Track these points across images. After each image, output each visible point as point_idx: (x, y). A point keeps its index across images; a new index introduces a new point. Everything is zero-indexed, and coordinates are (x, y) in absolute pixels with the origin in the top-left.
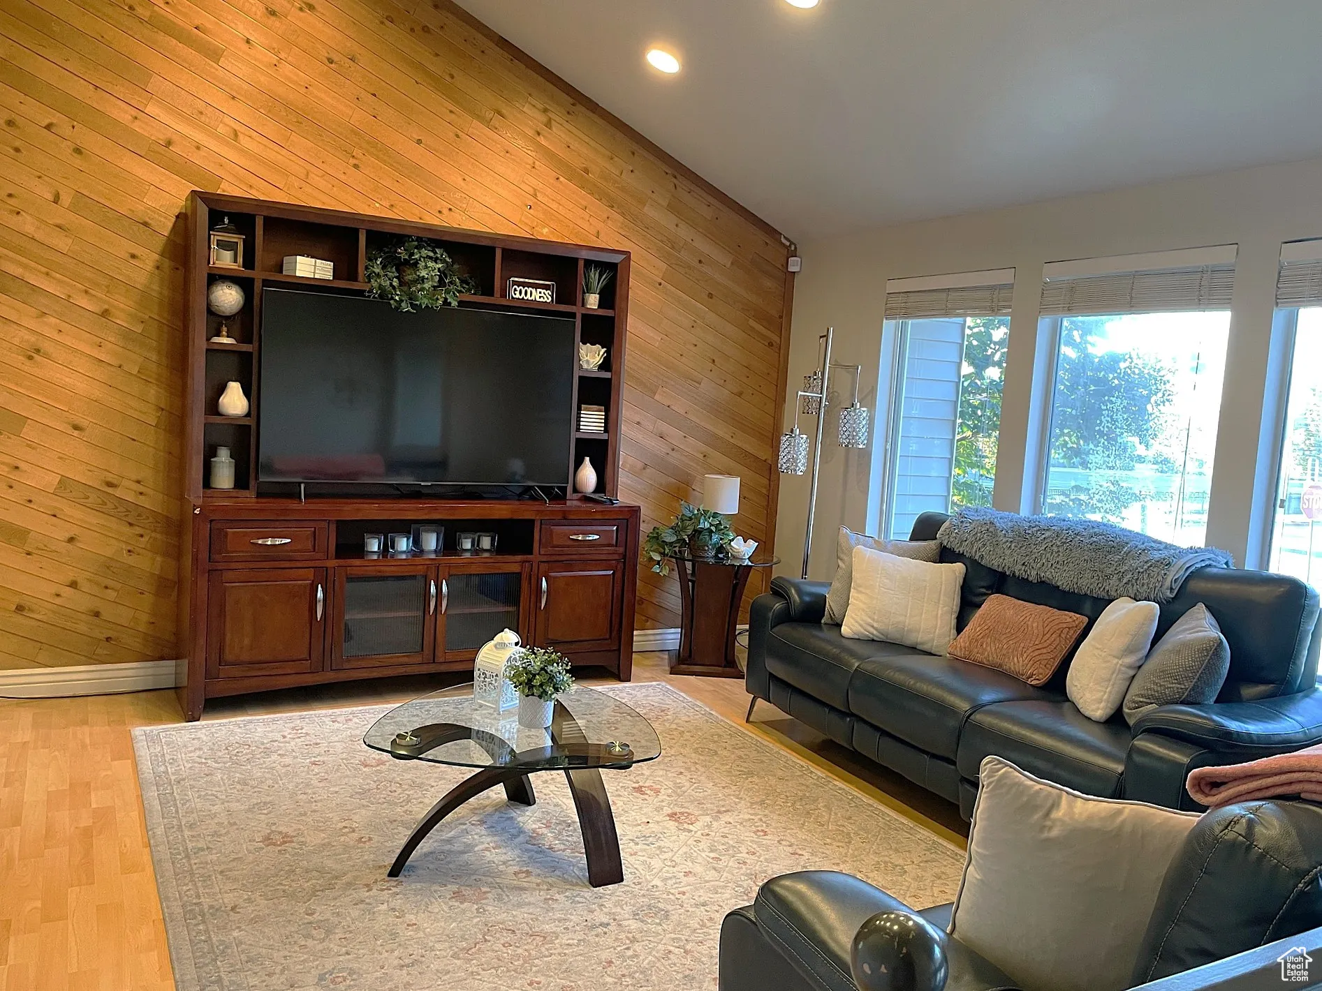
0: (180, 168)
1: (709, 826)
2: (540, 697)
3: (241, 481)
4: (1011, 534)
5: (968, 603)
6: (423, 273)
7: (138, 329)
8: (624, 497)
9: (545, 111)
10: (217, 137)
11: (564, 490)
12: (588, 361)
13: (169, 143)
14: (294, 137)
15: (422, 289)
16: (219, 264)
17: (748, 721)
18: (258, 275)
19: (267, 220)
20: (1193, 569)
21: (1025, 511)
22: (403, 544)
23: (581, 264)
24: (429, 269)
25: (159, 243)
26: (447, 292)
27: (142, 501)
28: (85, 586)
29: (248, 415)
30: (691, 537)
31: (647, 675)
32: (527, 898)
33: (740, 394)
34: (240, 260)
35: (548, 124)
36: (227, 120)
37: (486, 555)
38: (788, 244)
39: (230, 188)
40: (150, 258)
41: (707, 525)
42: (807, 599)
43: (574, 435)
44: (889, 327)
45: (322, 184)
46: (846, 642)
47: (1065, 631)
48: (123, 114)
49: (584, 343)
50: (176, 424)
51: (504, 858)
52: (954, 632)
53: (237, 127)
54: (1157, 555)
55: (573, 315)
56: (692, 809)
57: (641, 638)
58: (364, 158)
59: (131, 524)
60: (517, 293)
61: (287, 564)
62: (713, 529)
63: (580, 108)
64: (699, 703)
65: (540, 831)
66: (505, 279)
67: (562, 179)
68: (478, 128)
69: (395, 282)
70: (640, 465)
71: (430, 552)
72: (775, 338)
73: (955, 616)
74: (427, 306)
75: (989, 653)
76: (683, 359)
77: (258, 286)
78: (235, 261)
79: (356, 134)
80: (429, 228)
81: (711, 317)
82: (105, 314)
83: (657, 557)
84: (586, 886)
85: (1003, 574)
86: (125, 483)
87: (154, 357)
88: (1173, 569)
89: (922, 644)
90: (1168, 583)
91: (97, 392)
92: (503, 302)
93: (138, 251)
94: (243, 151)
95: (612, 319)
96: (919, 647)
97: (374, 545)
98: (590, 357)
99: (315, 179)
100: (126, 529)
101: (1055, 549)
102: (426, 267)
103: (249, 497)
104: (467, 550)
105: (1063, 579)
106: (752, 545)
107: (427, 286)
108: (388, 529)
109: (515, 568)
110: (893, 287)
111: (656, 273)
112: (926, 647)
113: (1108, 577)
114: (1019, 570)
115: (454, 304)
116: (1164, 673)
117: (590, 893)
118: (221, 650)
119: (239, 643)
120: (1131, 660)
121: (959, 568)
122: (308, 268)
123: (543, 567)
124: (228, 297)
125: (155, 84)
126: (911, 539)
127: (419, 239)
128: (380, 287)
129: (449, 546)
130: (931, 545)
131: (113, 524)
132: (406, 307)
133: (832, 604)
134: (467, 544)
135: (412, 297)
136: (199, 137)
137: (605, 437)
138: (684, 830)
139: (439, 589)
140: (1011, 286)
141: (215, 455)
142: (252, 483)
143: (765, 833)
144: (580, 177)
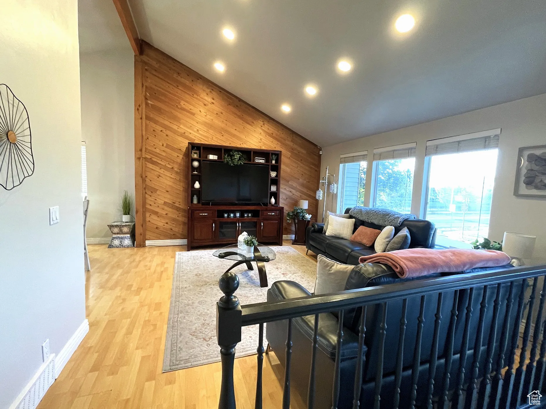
0: (187, 138)
1: (291, 276)
2: (250, 246)
3: (199, 202)
4: (365, 212)
5: (356, 227)
6: (236, 157)
7: (179, 171)
8: (281, 205)
9: (263, 121)
10: (194, 131)
11: (267, 203)
12: (272, 175)
13: (185, 133)
14: (210, 130)
15: (235, 161)
16: (194, 157)
17: (307, 255)
18: (202, 159)
19: (203, 148)
20: (404, 219)
21: (371, 207)
22: (232, 215)
23: (270, 154)
24: (237, 156)
25: (183, 153)
26: (241, 161)
27: (180, 206)
28: (169, 224)
29: (200, 188)
30: (296, 214)
31: (287, 244)
32: (247, 289)
33: (309, 182)
34: (198, 156)
35: (264, 124)
36: (196, 127)
37: (250, 218)
38: (319, 148)
39: (197, 141)
40: (181, 156)
41: (300, 211)
42: (319, 227)
43: (269, 192)
44: (341, 165)
45: (216, 140)
46: (327, 237)
47: (376, 234)
48: (175, 127)
49: (272, 171)
50: (186, 190)
51: (244, 281)
52: (352, 234)
53: (198, 129)
54: (396, 216)
55: (269, 165)
56: (288, 272)
57: (284, 237)
58: (224, 134)
59: (178, 211)
60: (257, 161)
61: (207, 219)
62: (301, 212)
63: (271, 120)
64: (296, 251)
65: (253, 276)
66: (254, 158)
67: (267, 136)
68: (248, 126)
69: (230, 159)
70: (285, 198)
71: (238, 217)
72: (317, 169)
73: (352, 231)
74: (236, 164)
75: (359, 239)
76: (296, 175)
77: (201, 161)
78: (197, 156)
79: (222, 129)
80: (237, 148)
81: (302, 165)
82: (172, 168)
83: (288, 218)
84: (259, 287)
85: (363, 221)
86: (177, 203)
87: (182, 176)
88: (400, 219)
89: (345, 237)
90: (398, 222)
91: (170, 184)
92: (253, 163)
93: (179, 155)
94: (200, 134)
95: (278, 166)
96: (344, 238)
97: (226, 215)
98: (273, 174)
99: (214, 139)
100: (177, 212)
101: (374, 215)
102: (236, 156)
103: (200, 205)
104: (246, 217)
105: (376, 222)
106: (311, 216)
107: (236, 160)
108: (229, 212)
109: (256, 220)
110: (342, 156)
111: (289, 155)
112: (345, 238)
113: (385, 221)
114: (366, 220)
115: (242, 164)
116: (394, 243)
117: (260, 289)
118: (194, 237)
119: (197, 235)
120: (387, 240)
121: (354, 220)
122: (212, 157)
123: (262, 220)
124: (196, 164)
125: (182, 121)
126: (345, 213)
127: (235, 150)
128: (227, 160)
129: (242, 216)
130: (348, 215)
131: (174, 211)
132: (232, 165)
133: (325, 228)
134: (246, 215)
135: (233, 162)
136: (191, 131)
137: (277, 192)
138: (285, 277)
139: (239, 224)
140: (367, 155)
141: (193, 197)
142: (201, 203)
143: (303, 278)
144: (271, 135)
